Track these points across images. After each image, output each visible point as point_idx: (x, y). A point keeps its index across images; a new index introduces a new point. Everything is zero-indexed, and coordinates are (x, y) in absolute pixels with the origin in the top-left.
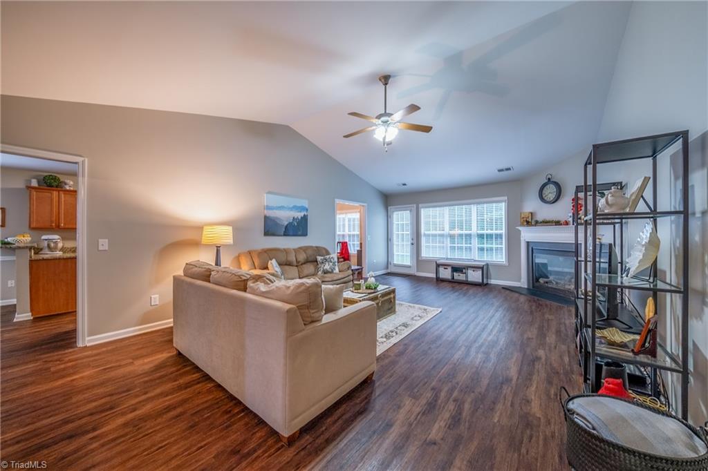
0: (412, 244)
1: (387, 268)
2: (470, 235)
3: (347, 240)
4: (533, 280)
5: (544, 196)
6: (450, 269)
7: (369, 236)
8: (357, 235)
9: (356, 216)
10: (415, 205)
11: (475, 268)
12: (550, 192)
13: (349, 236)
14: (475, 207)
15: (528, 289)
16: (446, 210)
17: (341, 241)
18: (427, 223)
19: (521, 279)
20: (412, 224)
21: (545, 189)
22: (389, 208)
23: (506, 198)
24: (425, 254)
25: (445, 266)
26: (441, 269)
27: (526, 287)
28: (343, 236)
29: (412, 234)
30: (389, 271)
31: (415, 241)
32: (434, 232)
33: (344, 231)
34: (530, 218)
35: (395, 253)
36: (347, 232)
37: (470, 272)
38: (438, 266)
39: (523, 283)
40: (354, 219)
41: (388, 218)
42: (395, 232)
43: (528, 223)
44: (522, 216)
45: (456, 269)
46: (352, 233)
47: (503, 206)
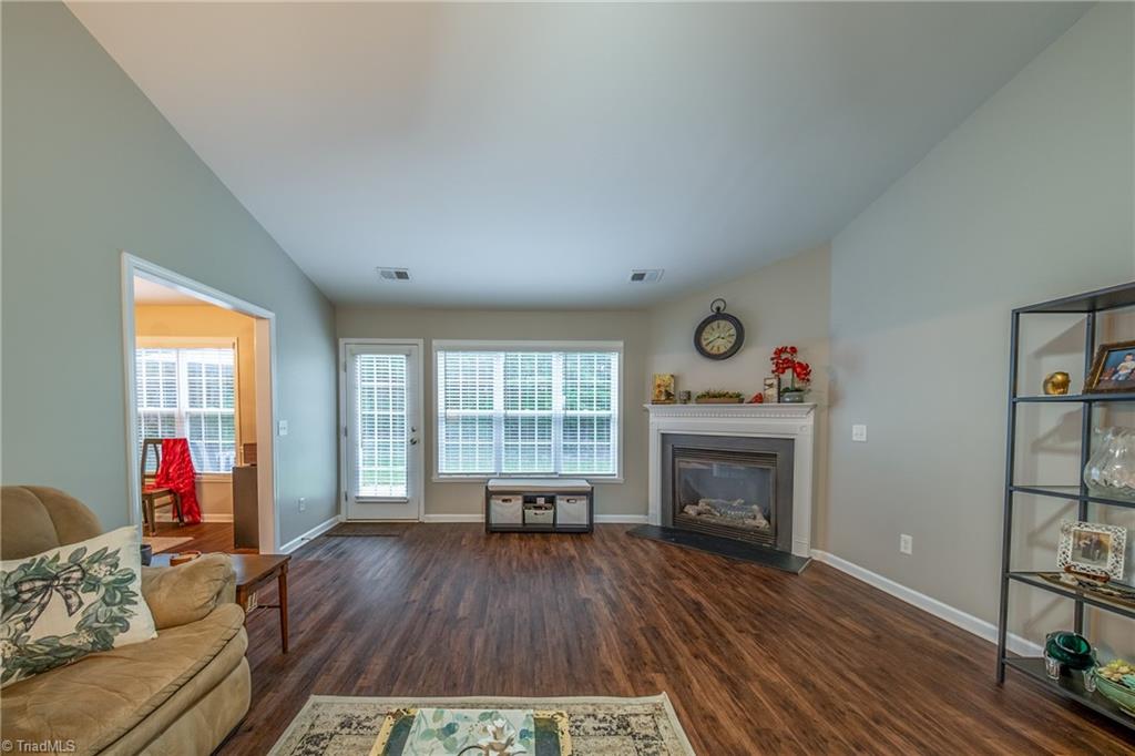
0: (413, 442)
1: (337, 509)
2: (549, 420)
3: (184, 432)
4: (674, 509)
5: (704, 343)
6: (518, 503)
7: (283, 423)
8: (227, 419)
9: (222, 358)
10: (421, 342)
11: (572, 494)
12: (720, 338)
13: (195, 420)
14: (562, 358)
15: (664, 529)
16: (498, 360)
17: (162, 433)
18: (451, 390)
19: (647, 509)
20: (412, 389)
21: (708, 329)
22: (342, 342)
23: (621, 344)
24: (447, 465)
25: (506, 494)
26: (496, 504)
27: (659, 524)
28: (170, 420)
29: (413, 414)
30: (342, 518)
31: (421, 435)
32: (469, 412)
33: (172, 402)
34: (672, 385)
35: (361, 468)
36: (184, 405)
37: (561, 503)
38: (490, 495)
39: (654, 517)
40: (212, 370)
41: (339, 368)
42: (360, 410)
43: (669, 397)
44: (658, 382)
45: (529, 500)
46: (205, 410)
47: (614, 360)
